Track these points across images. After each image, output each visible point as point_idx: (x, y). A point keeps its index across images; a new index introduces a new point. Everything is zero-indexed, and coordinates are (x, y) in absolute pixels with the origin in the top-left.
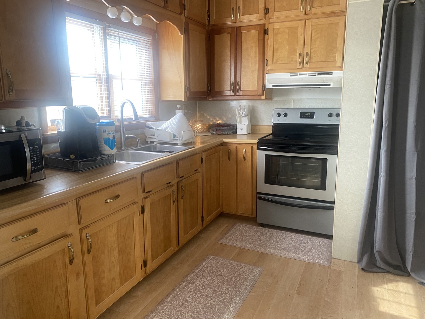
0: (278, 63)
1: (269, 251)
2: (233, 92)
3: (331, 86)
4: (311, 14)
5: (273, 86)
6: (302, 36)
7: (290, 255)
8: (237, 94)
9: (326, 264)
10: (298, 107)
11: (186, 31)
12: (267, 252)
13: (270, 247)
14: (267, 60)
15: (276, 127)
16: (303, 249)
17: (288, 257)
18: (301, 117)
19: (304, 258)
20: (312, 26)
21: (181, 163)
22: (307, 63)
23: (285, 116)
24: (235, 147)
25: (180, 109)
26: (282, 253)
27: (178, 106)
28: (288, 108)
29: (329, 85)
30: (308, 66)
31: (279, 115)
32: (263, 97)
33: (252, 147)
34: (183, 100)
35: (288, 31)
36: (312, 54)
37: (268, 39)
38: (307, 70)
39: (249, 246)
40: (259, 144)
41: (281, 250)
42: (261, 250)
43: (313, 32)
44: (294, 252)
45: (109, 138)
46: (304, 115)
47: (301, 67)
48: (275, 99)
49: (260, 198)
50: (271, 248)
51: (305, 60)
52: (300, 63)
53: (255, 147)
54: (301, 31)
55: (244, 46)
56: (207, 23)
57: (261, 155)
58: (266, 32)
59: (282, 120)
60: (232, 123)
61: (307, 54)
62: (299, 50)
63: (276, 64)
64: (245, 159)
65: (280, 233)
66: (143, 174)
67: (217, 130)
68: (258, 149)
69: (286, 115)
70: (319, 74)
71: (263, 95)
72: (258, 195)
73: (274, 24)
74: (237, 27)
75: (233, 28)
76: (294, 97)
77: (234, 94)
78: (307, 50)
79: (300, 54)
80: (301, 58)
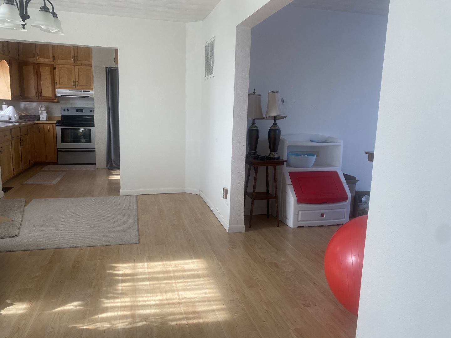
0: (63, 84)
2: (37, 97)
4: (77, 63)
5: (61, 95)
6: (74, 73)
8: (40, 98)
9: (94, 169)
10: (74, 107)
11: (10, 64)
14: (56, 82)
15: (63, 116)
17: (77, 170)
18: (76, 112)
19: (84, 169)
20: (78, 69)
24: (43, 126)
25: (5, 105)
27: (4, 103)
28: (69, 107)
29: (89, 96)
30: (78, 87)
31: (64, 110)
32: (56, 101)
33: (53, 125)
34: (11, 100)
35: (66, 69)
36: (80, 82)
37: (56, 72)
38: (78, 89)
39: (57, 169)
40: (56, 124)
41: (73, 169)
42: (64, 169)
43: (79, 72)
44: (80, 169)
46: (77, 110)
47: (74, 87)
48: (61, 102)
49: (59, 151)
50: (69, 169)
51: (76, 84)
52: (74, 85)
54: (73, 71)
55: (42, 74)
56: (18, 59)
57: (59, 129)
58: (54, 68)
59: (66, 113)
60: (36, 114)
62: (73, 79)
63: (61, 84)
64: (49, 131)
68: (56, 126)
69: (68, 110)
70: (84, 91)
71: (55, 100)
73: (59, 65)
74: (37, 63)
75: (34, 63)
76: (72, 102)
78: (77, 80)
79: (74, 81)
80: (74, 83)
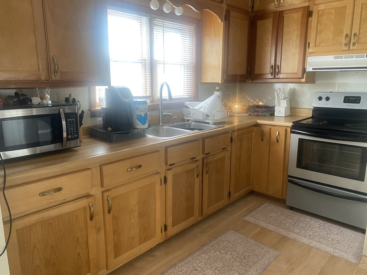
0: (321, 45)
1: (292, 235)
2: (272, 75)
5: (313, 69)
6: (350, 17)
7: (314, 244)
8: (276, 77)
9: (354, 261)
10: (343, 91)
11: (227, 19)
12: (289, 236)
13: (293, 231)
14: (309, 42)
15: (316, 110)
16: (330, 239)
17: (311, 245)
18: (344, 102)
19: (329, 249)
20: (362, 4)
21: (207, 141)
22: (354, 44)
23: (326, 100)
24: (268, 130)
25: (218, 91)
26: (305, 241)
27: (217, 88)
28: (331, 92)
30: (355, 47)
31: (320, 99)
32: (303, 80)
33: (286, 130)
34: (220, 83)
35: (334, 12)
36: (361, 36)
37: (311, 22)
38: (354, 51)
39: (271, 227)
40: (293, 127)
41: (305, 236)
42: (284, 233)
43: (363, 11)
44: (319, 242)
45: (141, 115)
46: (347, 100)
47: (347, 48)
48: (318, 82)
49: (290, 181)
50: (295, 233)
51: (352, 41)
52: (346, 45)
53: (289, 130)
54: (349, 11)
55: (286, 30)
56: (250, 10)
57: (295, 139)
58: (310, 14)
59: (323, 104)
60: (271, 105)
61: (355, 35)
62: (346, 31)
63: (318, 46)
64: (278, 141)
65: (308, 219)
66: (166, 148)
67: (254, 112)
68: (292, 132)
69: (328, 99)
71: (303, 78)
72: (289, 178)
73: (319, 5)
74: (279, 12)
75: (275, 13)
76: (339, 81)
77: (273, 77)
78: (355, 30)
79: (347, 36)
80: (347, 39)
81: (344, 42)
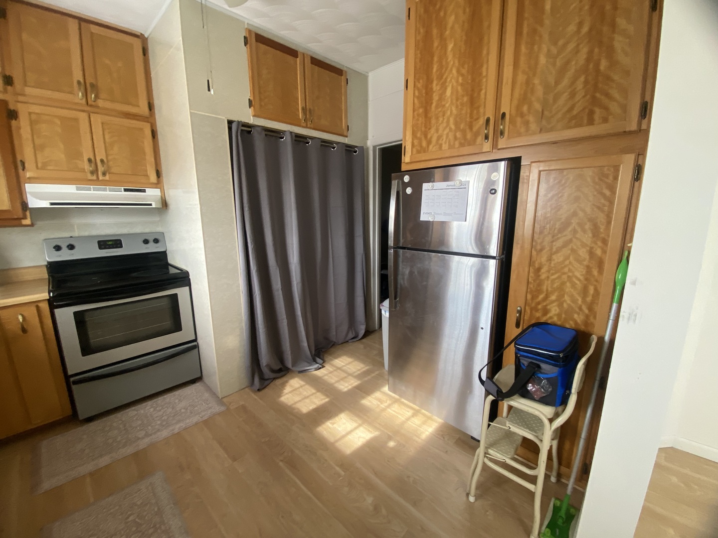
0: (49, 168)
1: (143, 444)
3: (154, 206)
4: (97, 107)
6: (89, 136)
7: (177, 428)
12: (141, 447)
13: (139, 439)
14: (21, 161)
16: (183, 410)
17: (176, 431)
18: (100, 248)
19: (195, 419)
20: (102, 123)
22: (104, 174)
26: (165, 433)
28: (71, 237)
29: (151, 205)
30: (107, 177)
31: (58, 248)
32: (26, 221)
33: (38, 308)
35: (58, 121)
36: (111, 163)
37: (19, 128)
38: (105, 183)
39: (104, 461)
40: (54, 299)
41: (159, 430)
42: (129, 450)
43: (106, 133)
44: (179, 421)
46: (103, 244)
47: (95, 178)
49: (76, 382)
50: (143, 438)
51: (101, 169)
52: (92, 173)
53: (45, 307)
57: (66, 315)
58: (12, 114)
59: (65, 255)
61: (102, 161)
62: (87, 154)
63: (43, 169)
64: (24, 330)
65: (131, 412)
68: (54, 307)
69: (70, 247)
70: (126, 190)
71: (25, 218)
72: (72, 379)
73: (29, 105)
76: (77, 221)
78: (101, 156)
79: (90, 160)
80: (93, 165)
81: (87, 167)
